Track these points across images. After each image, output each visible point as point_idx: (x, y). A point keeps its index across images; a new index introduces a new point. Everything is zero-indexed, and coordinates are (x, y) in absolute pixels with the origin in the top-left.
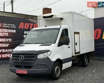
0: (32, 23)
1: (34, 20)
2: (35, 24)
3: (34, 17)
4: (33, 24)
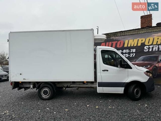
0: (116, 40)
1: (118, 37)
2: (120, 40)
3: (116, 34)
4: (117, 42)
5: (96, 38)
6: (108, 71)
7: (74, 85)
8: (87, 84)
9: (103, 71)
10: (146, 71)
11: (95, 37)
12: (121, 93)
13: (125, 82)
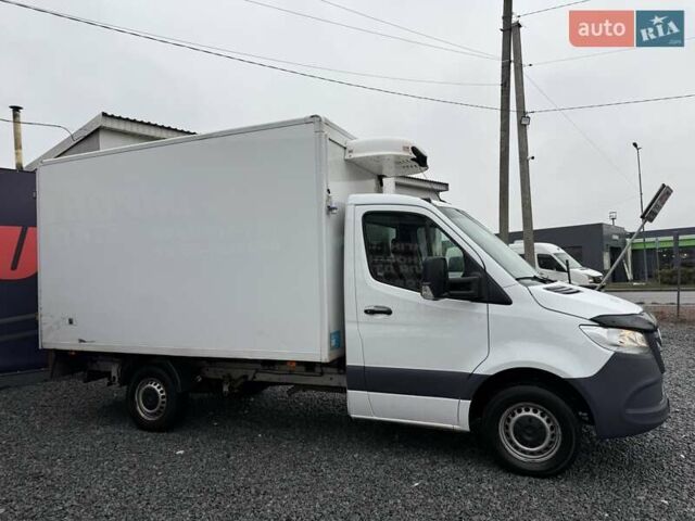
5: (354, 156)
6: (389, 312)
7: (270, 375)
8: (322, 374)
9: (366, 312)
10: (592, 320)
11: (350, 152)
12: (456, 427)
13: (471, 375)
